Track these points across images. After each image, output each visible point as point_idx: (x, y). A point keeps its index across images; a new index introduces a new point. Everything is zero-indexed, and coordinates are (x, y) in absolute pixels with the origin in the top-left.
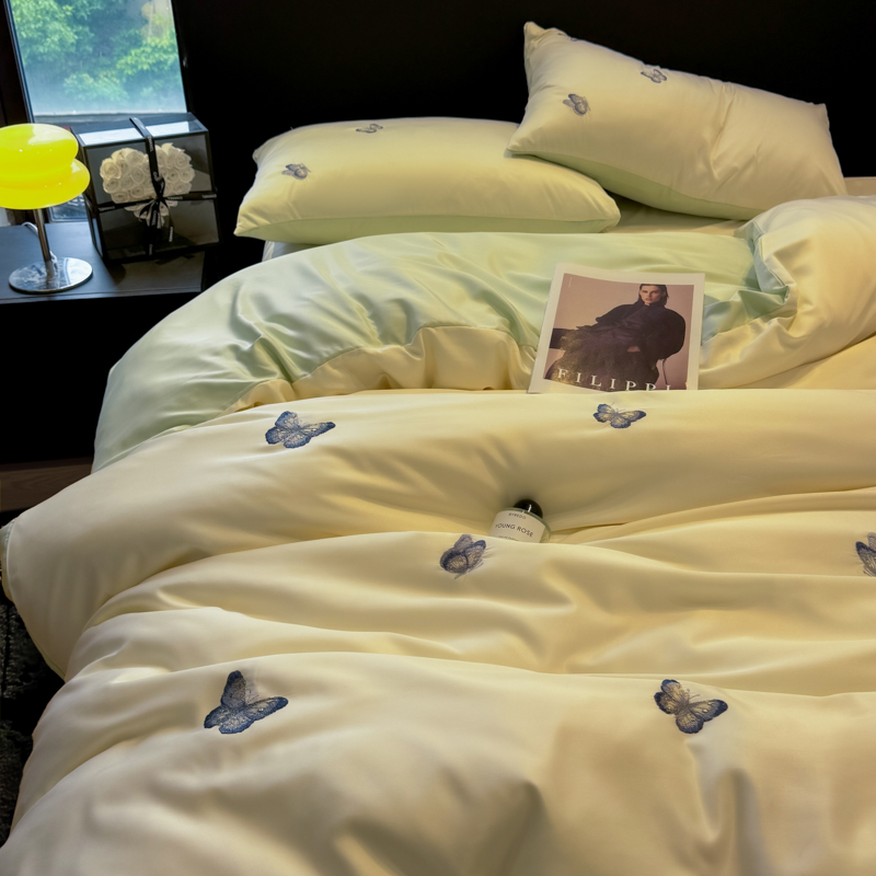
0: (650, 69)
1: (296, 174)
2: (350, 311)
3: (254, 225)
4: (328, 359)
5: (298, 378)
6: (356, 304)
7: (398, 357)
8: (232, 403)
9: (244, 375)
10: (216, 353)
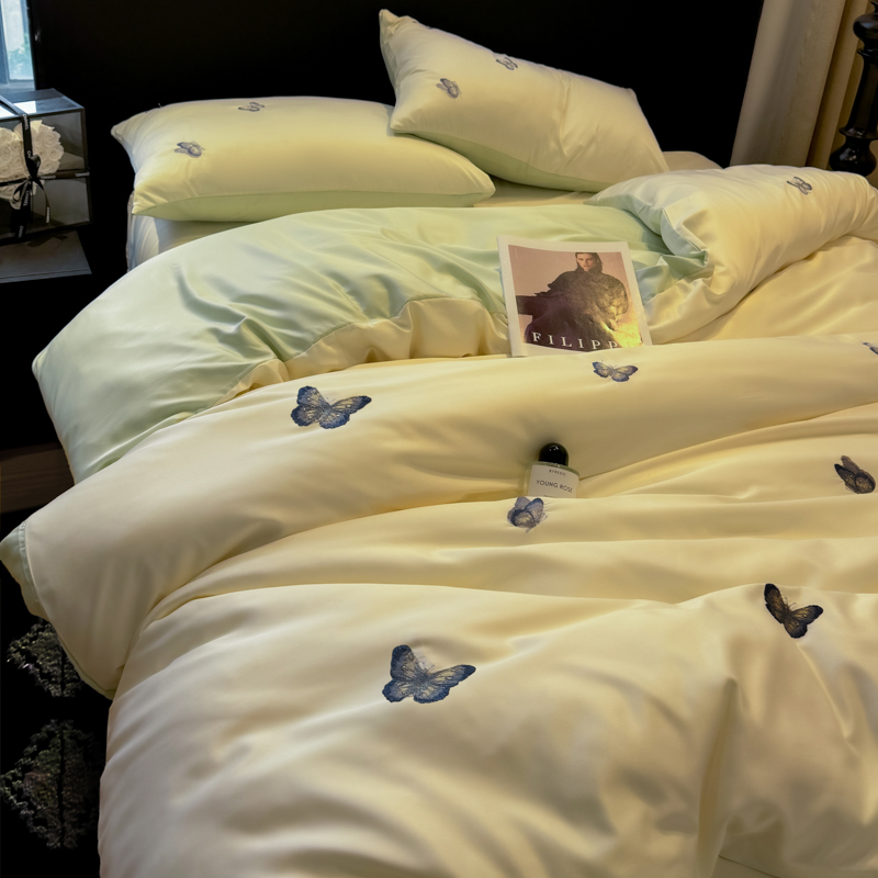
0: (503, 57)
1: (190, 152)
2: (328, 288)
3: (152, 204)
4: (321, 337)
5: (291, 357)
6: (331, 282)
7: (388, 330)
8: (232, 386)
9: (237, 359)
10: (196, 337)
